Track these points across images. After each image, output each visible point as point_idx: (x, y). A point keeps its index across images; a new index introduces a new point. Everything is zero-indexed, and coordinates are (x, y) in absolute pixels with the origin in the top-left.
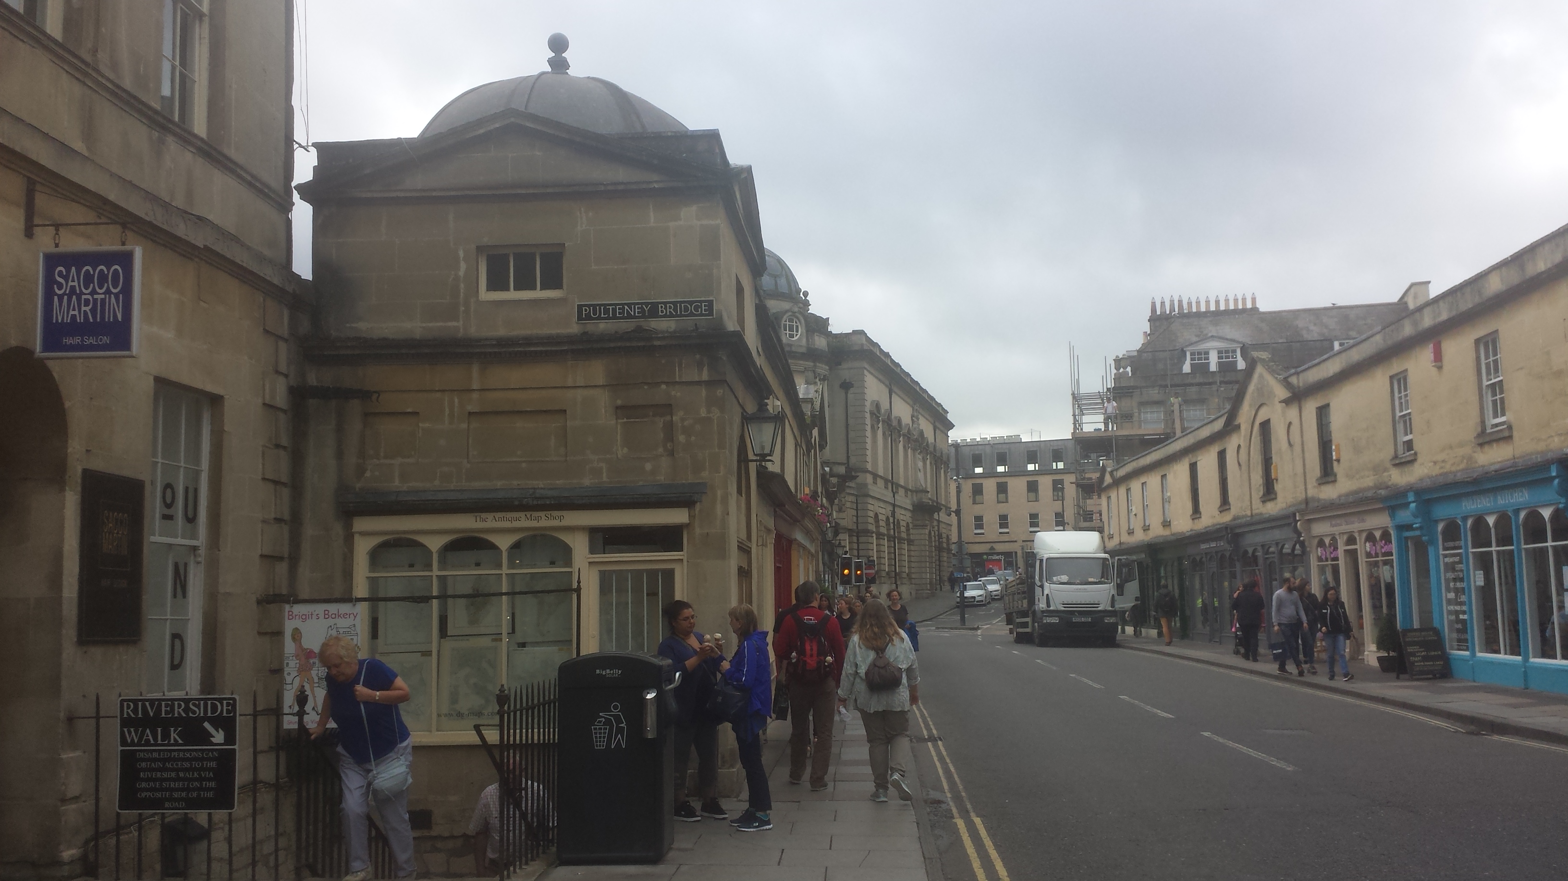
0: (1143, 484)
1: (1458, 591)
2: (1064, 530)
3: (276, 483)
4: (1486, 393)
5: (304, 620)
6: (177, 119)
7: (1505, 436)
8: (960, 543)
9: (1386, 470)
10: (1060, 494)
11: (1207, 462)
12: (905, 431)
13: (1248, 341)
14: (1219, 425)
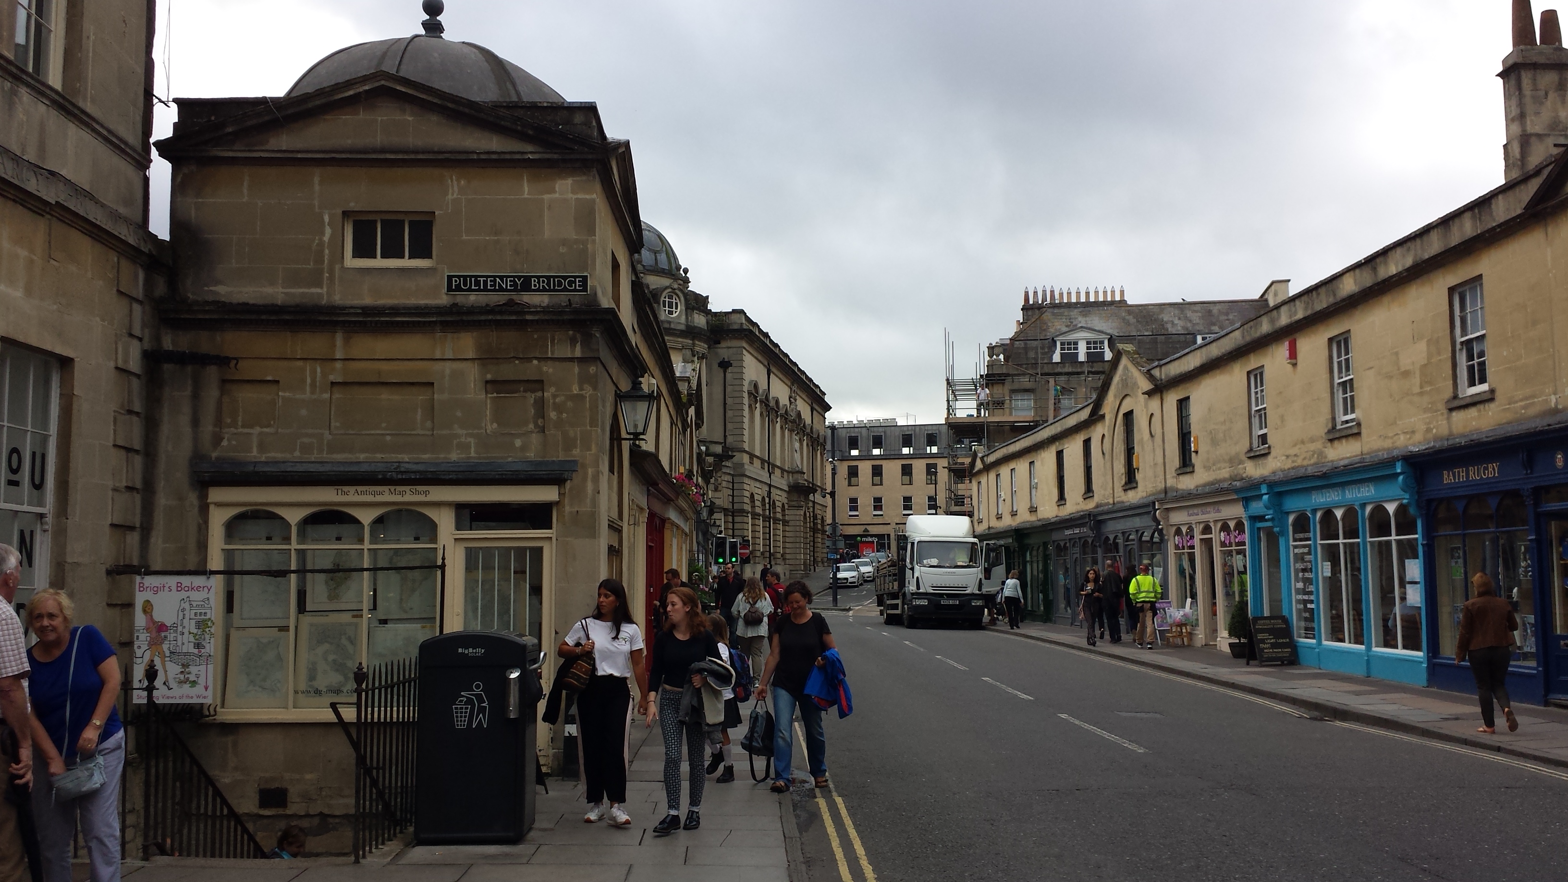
0: (1012, 470)
1: (1307, 581)
2: (936, 514)
3: (128, 450)
4: (1338, 390)
5: (156, 593)
6: (31, 70)
7: (1354, 433)
8: (834, 525)
9: (1241, 462)
10: (933, 478)
11: (1073, 449)
12: (782, 411)
13: (1115, 333)
14: (1085, 414)
